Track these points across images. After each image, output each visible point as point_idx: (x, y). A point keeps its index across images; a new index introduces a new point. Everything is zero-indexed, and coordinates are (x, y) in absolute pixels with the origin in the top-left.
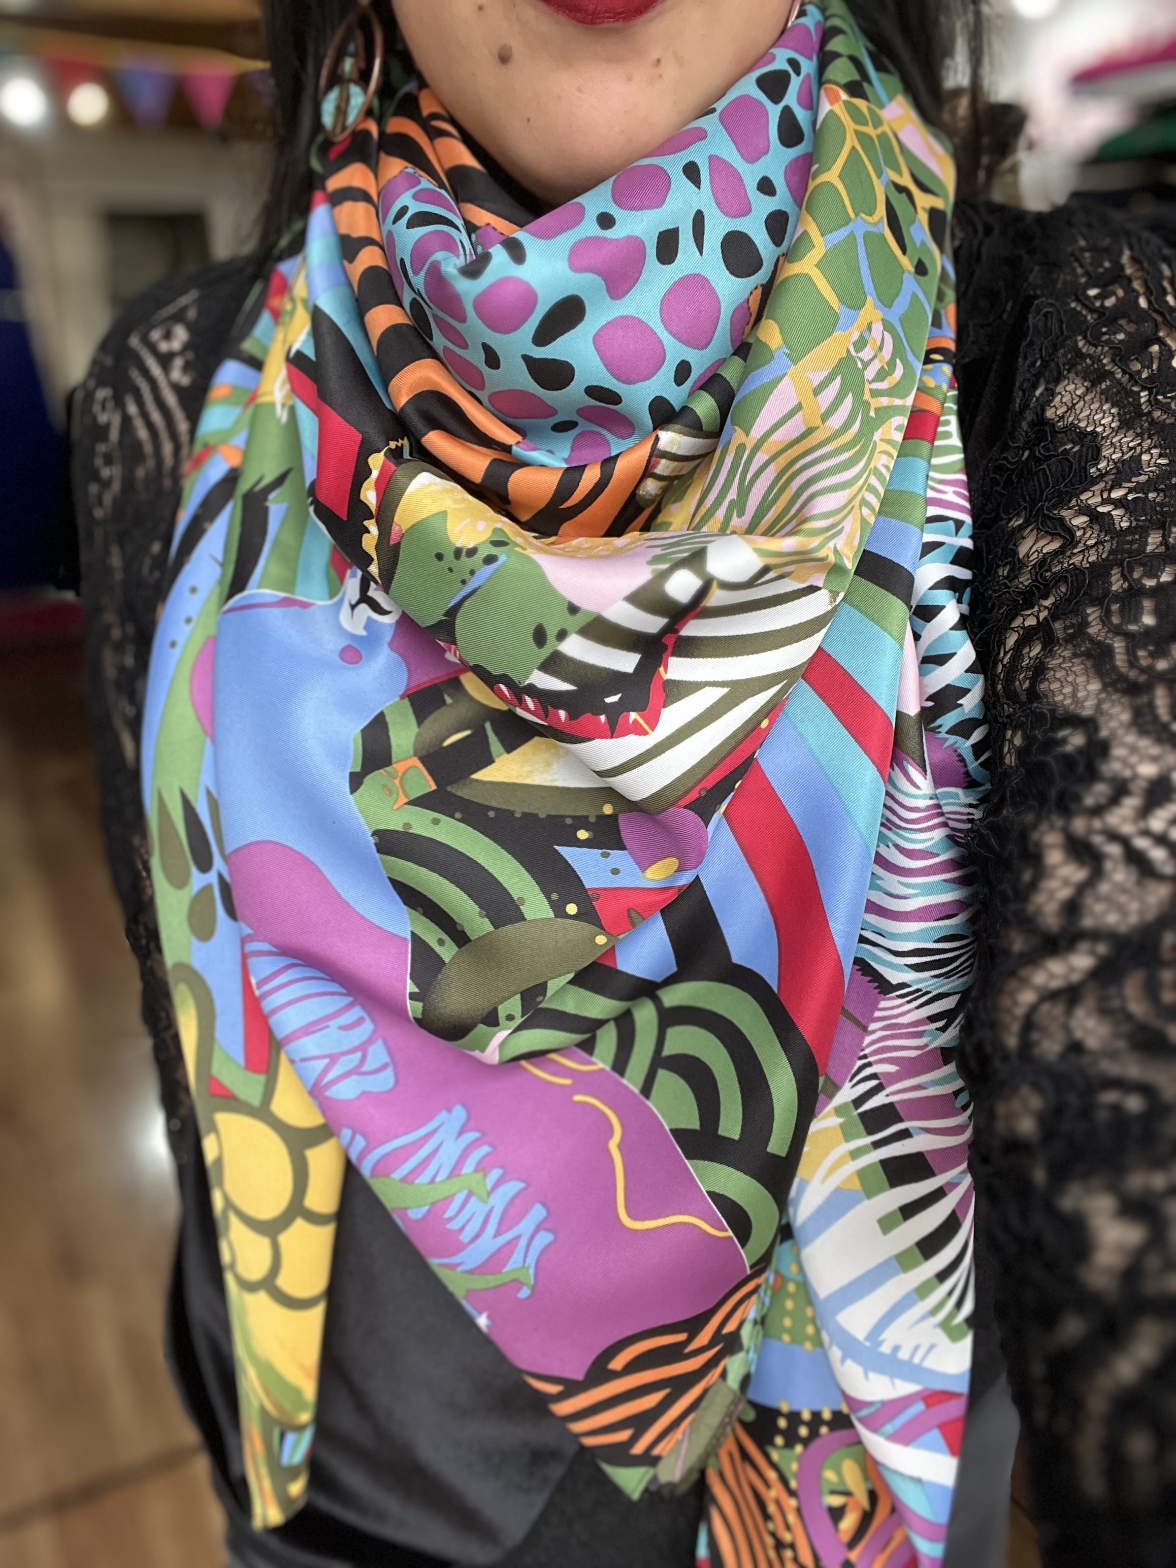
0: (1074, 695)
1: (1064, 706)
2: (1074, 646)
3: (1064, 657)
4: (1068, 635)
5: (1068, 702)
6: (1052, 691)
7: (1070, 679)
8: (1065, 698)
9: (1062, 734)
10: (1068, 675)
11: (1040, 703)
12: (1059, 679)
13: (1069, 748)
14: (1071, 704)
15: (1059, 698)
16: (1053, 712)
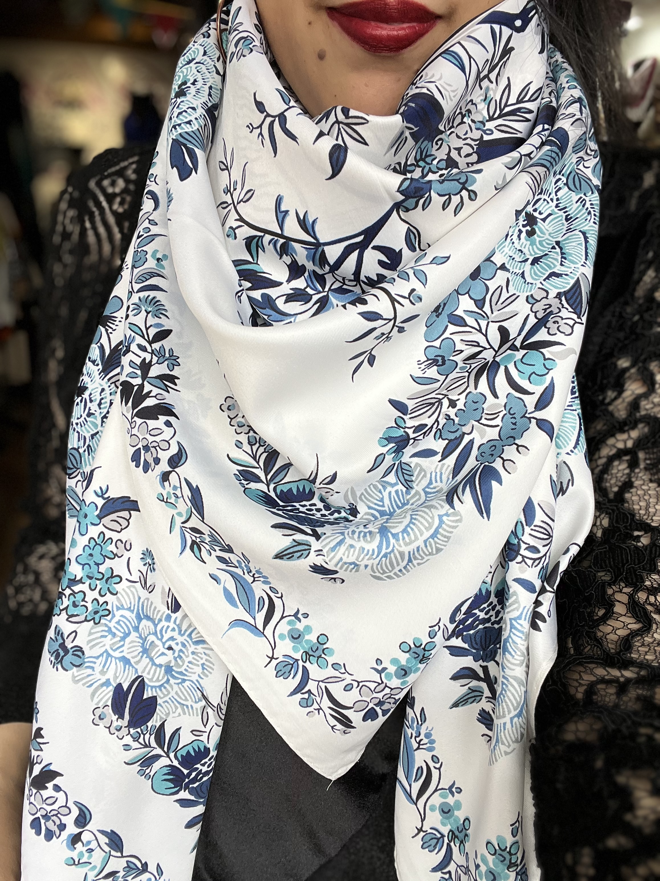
0: (647, 508)
1: (640, 514)
2: (651, 474)
3: (644, 480)
4: (647, 464)
5: (642, 512)
6: (633, 501)
7: (646, 497)
8: (641, 509)
9: (636, 533)
10: (645, 495)
11: (623, 505)
12: (639, 495)
13: (640, 544)
14: (645, 515)
15: (636, 507)
16: (633, 515)
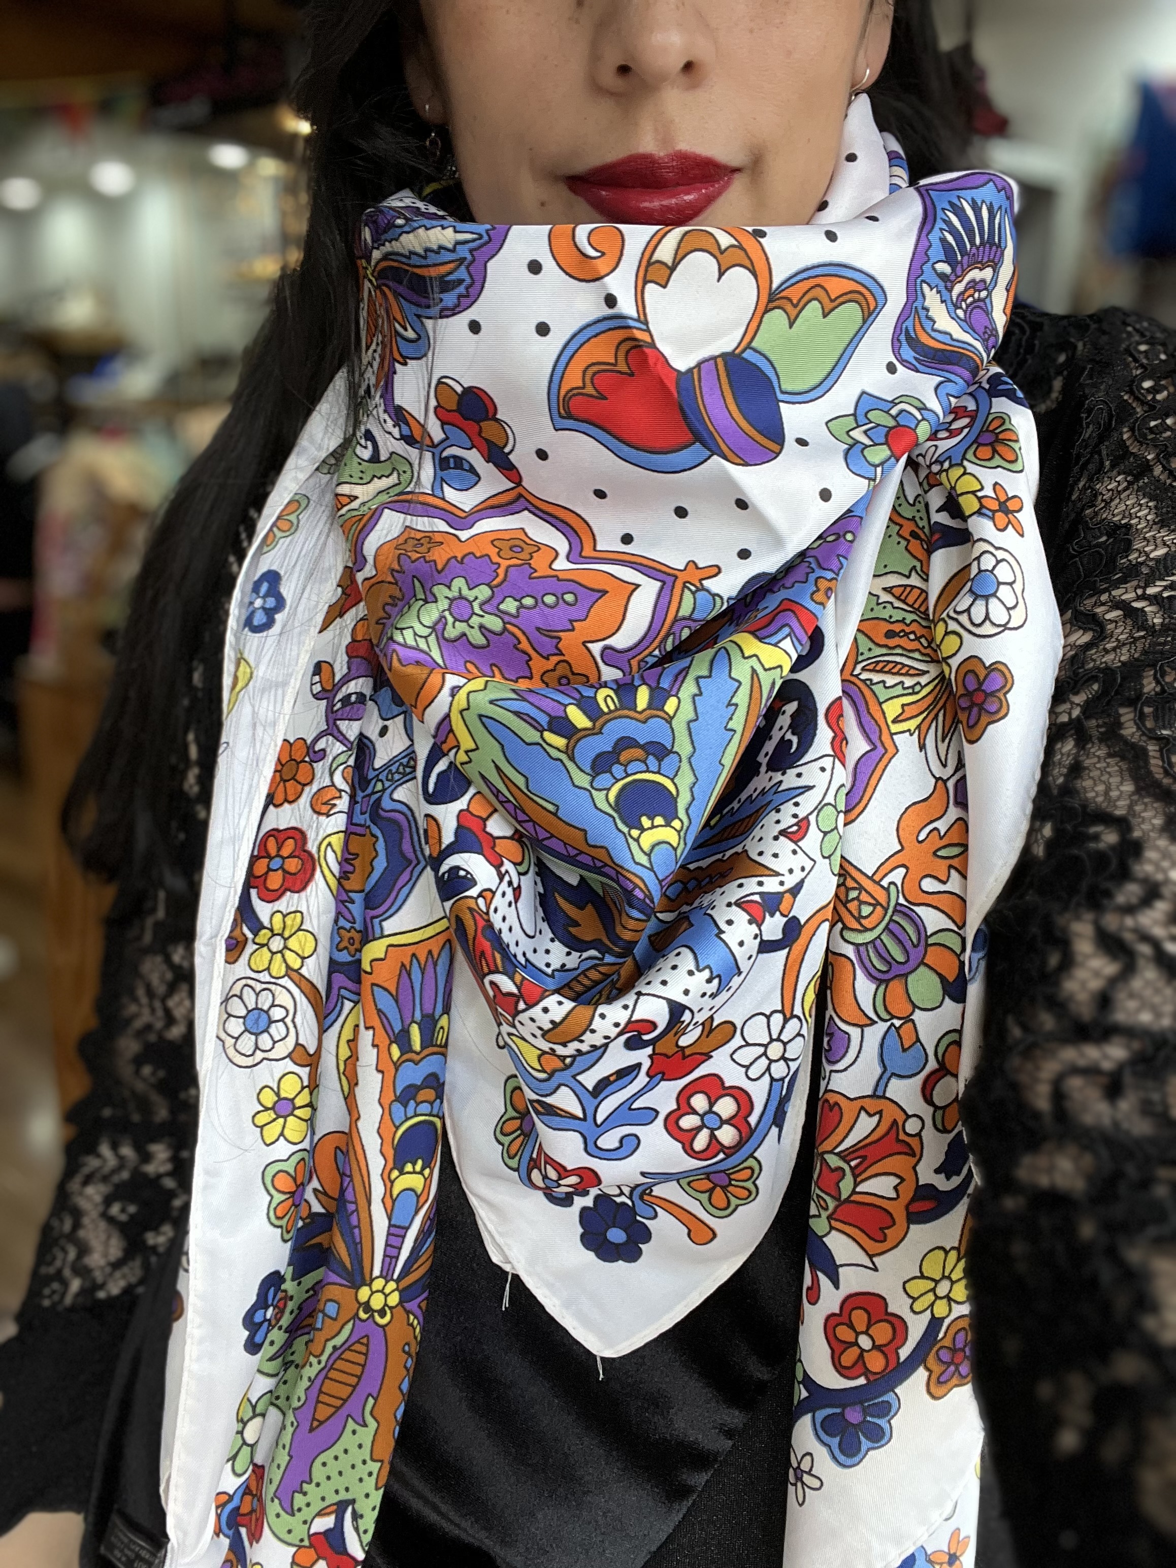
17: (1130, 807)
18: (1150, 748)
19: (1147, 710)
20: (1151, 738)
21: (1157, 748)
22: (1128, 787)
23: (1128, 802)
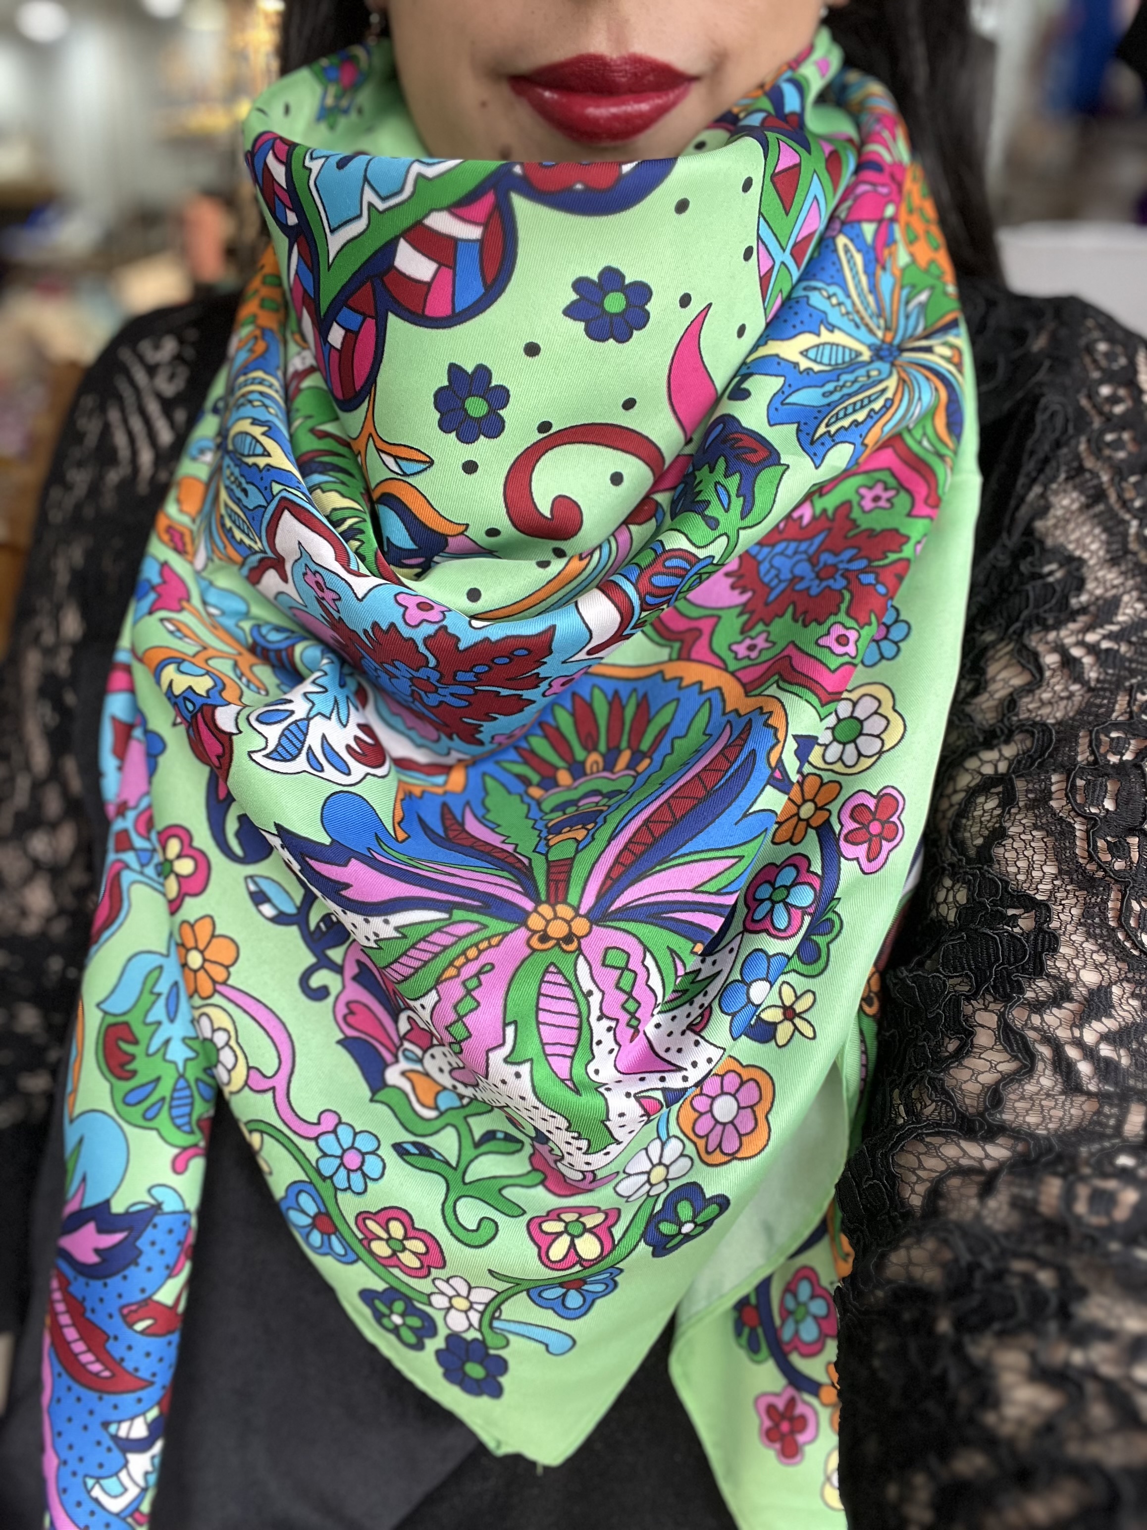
17: (1052, 892)
18: (1077, 826)
19: (1080, 783)
20: (1078, 815)
21: (1084, 828)
22: (1051, 869)
23: (1049, 887)
